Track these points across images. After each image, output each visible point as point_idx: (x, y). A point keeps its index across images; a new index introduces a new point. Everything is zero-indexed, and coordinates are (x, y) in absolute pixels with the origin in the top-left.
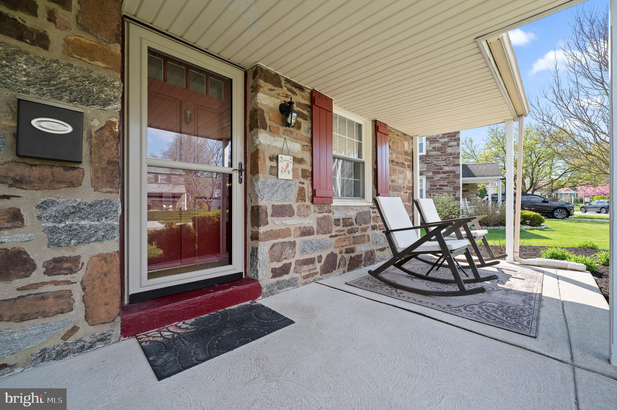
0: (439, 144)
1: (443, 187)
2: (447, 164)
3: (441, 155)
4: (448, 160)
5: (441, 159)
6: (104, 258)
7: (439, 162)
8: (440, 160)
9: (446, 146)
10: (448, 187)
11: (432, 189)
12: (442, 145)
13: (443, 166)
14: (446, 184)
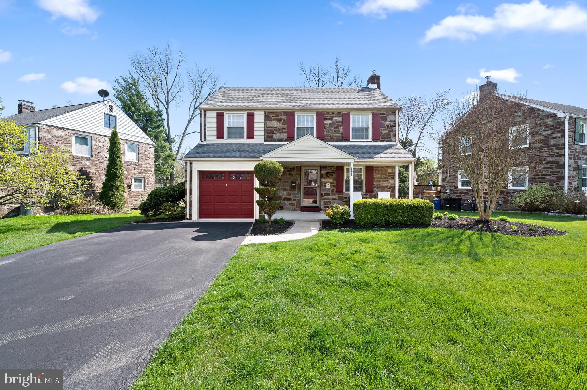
0: (541, 137)
1: (545, 177)
2: (550, 154)
3: (543, 147)
4: (551, 151)
5: (543, 150)
6: (298, 200)
7: (542, 153)
8: (543, 152)
9: (550, 138)
10: (551, 177)
11: (534, 179)
12: (545, 137)
13: (546, 157)
14: (549, 173)
